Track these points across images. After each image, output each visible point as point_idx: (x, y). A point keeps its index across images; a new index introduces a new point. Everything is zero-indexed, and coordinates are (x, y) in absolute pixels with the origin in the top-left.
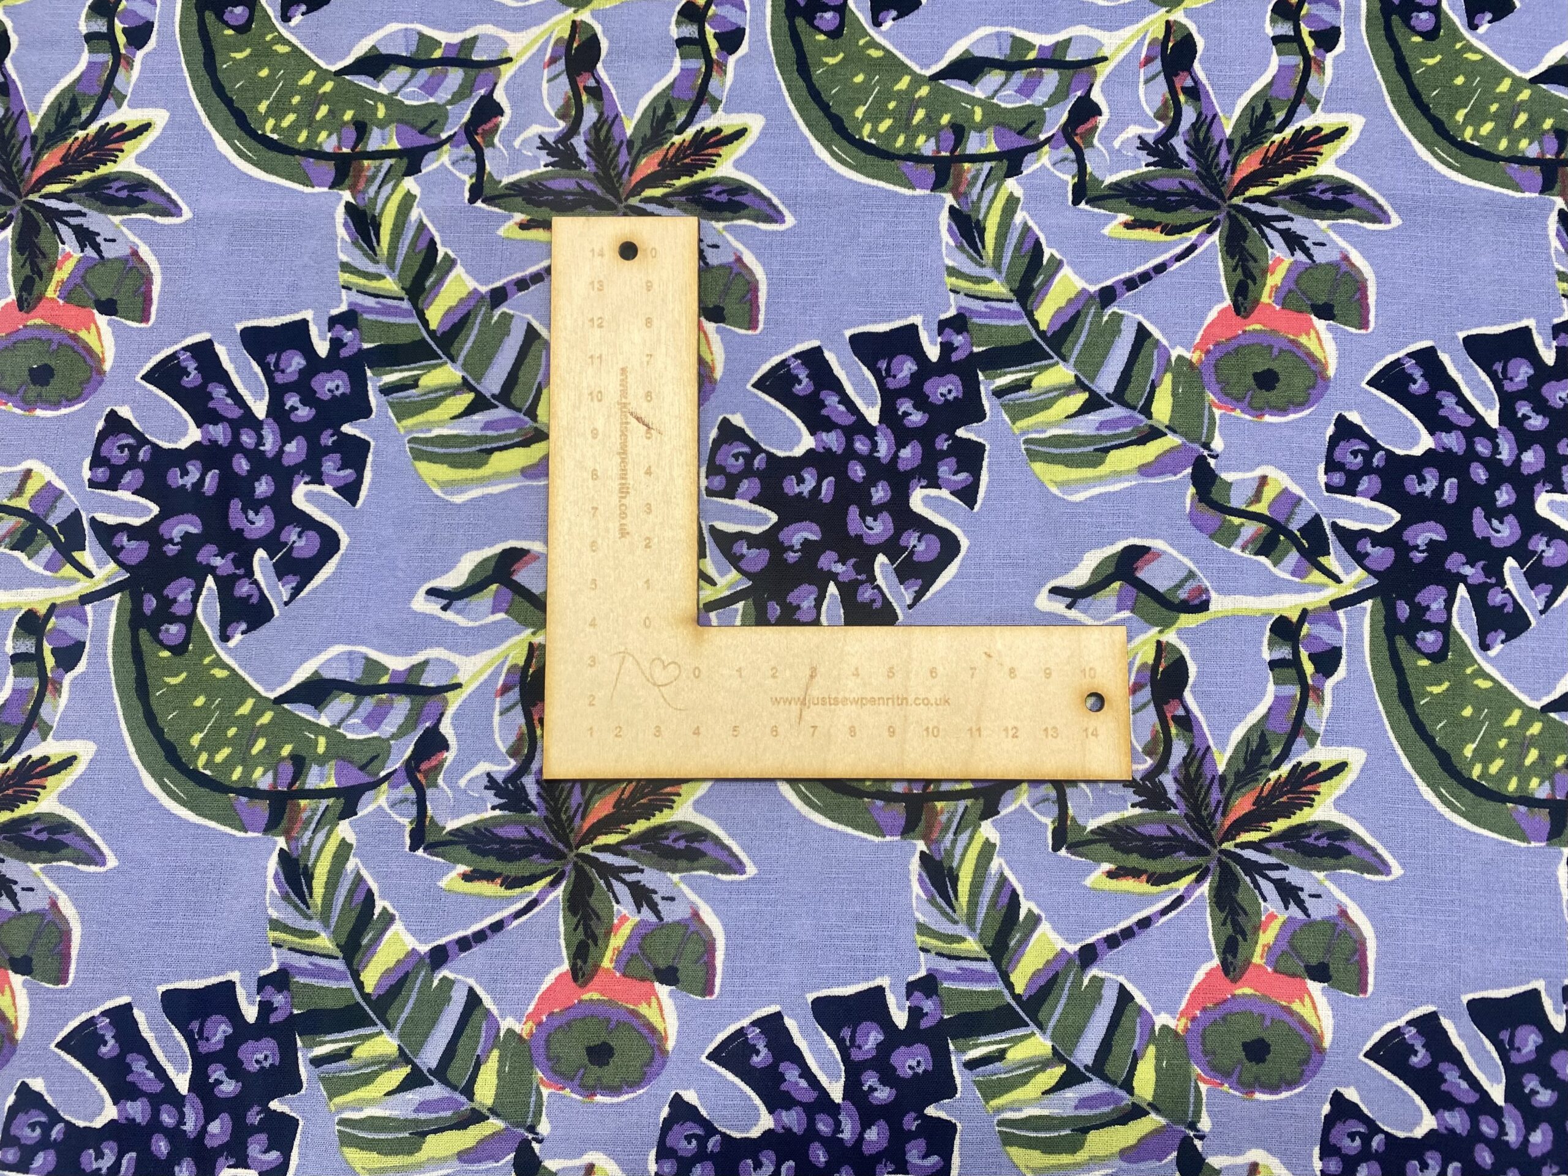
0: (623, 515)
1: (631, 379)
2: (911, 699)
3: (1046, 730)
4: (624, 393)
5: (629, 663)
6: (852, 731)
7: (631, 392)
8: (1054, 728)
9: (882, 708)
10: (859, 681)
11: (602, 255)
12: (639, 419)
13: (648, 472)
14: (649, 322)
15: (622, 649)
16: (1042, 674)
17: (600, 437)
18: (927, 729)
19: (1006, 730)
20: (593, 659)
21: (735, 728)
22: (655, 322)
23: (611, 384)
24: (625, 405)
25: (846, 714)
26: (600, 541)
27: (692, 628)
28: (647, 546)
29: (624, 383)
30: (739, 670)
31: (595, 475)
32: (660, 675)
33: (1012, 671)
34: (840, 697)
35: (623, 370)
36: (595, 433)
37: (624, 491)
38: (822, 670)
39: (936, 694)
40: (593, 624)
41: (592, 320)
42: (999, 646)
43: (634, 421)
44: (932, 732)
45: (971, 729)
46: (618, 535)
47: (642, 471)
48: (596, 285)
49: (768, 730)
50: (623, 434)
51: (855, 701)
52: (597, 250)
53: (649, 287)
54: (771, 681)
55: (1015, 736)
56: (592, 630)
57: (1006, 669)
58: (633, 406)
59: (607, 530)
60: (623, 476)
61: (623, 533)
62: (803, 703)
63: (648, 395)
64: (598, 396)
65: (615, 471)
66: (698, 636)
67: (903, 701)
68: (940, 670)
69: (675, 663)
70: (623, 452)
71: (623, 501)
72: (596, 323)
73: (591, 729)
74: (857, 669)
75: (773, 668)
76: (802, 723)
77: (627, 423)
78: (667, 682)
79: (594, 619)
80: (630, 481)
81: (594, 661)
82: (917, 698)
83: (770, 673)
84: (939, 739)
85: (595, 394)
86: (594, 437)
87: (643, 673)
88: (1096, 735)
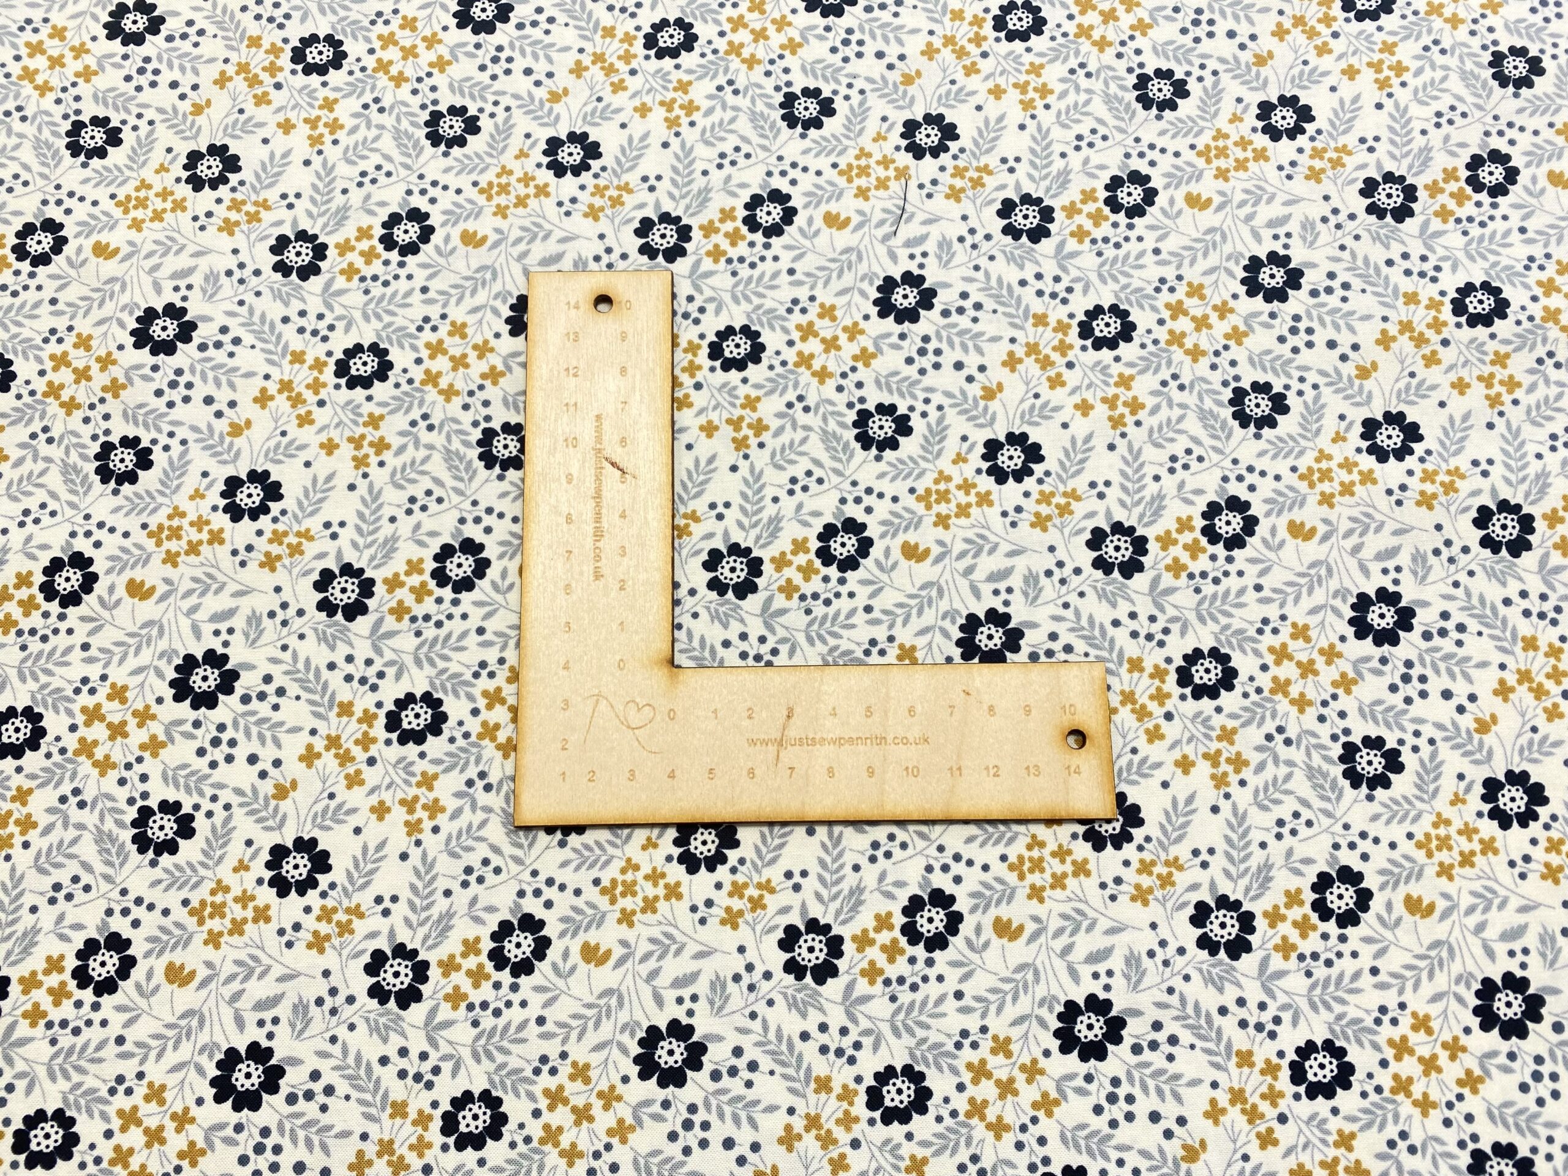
0: (598, 558)
1: (606, 425)
2: (890, 737)
3: (1027, 768)
4: (599, 439)
5: (603, 706)
6: (831, 771)
7: (606, 438)
8: (1036, 766)
9: (861, 748)
10: (836, 721)
11: (577, 308)
12: (613, 465)
13: (623, 516)
14: (623, 371)
15: (596, 693)
16: (1022, 711)
17: (574, 482)
18: (907, 769)
19: (987, 768)
20: (566, 702)
21: (711, 771)
22: (630, 371)
23: (586, 432)
24: (599, 451)
25: (824, 755)
26: (574, 584)
27: (665, 670)
28: (622, 589)
29: (598, 429)
30: (715, 712)
31: (569, 519)
32: (635, 718)
33: (991, 709)
34: (818, 737)
35: (598, 417)
36: (569, 478)
37: (598, 534)
38: (798, 710)
39: (915, 733)
40: (566, 667)
41: (567, 369)
42: (977, 683)
43: (608, 466)
44: (912, 772)
45: (951, 769)
46: (592, 578)
47: (617, 515)
48: (572, 337)
49: (745, 773)
50: (598, 478)
51: (834, 742)
52: (573, 303)
53: (624, 337)
54: (746, 723)
55: (996, 775)
56: (565, 671)
57: (985, 707)
58: (608, 452)
59: (581, 573)
60: (598, 518)
61: (598, 576)
62: (780, 744)
63: (623, 441)
64: (573, 442)
65: (589, 514)
66: (673, 678)
67: (881, 740)
68: (919, 709)
69: (649, 705)
70: (598, 496)
71: (598, 544)
72: (571, 373)
73: (564, 773)
74: (834, 709)
75: (750, 709)
76: (780, 765)
77: (602, 468)
78: (641, 725)
79: (568, 662)
80: (605, 524)
81: (567, 704)
82: (895, 738)
83: (746, 714)
84: (919, 779)
85: (570, 440)
86: (569, 482)
87: (617, 716)
88: (1079, 773)
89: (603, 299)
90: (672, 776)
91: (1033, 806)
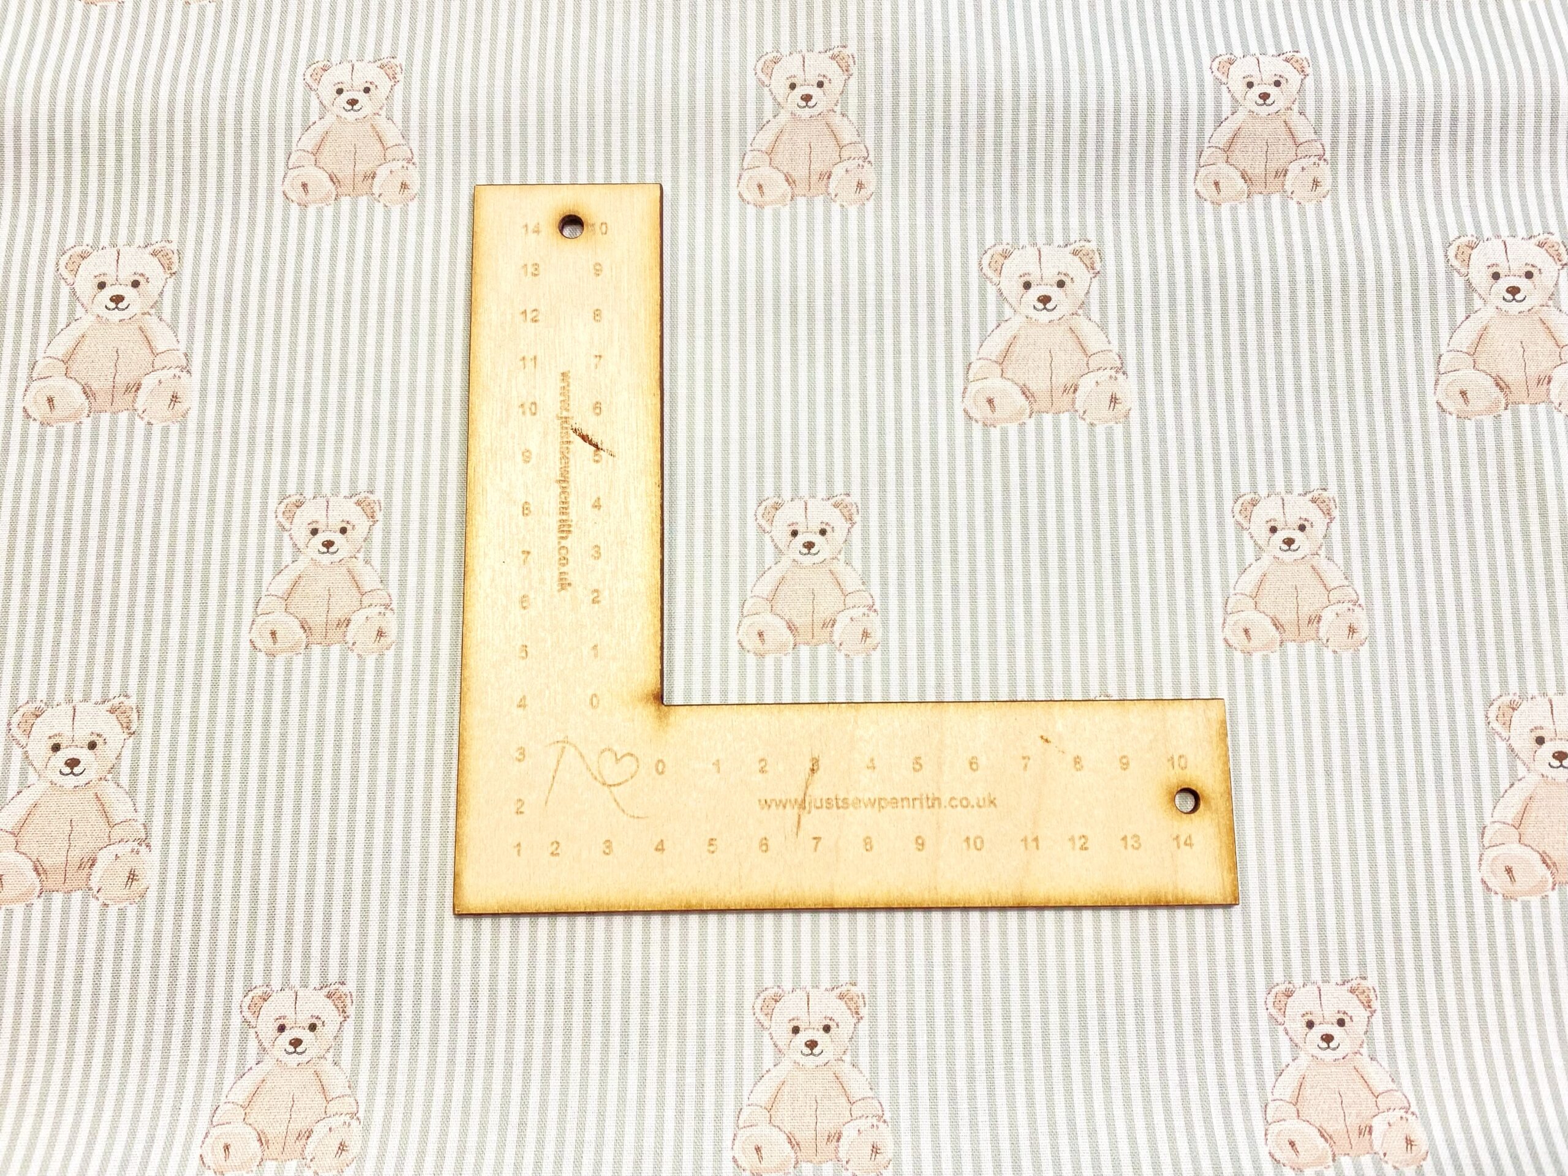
0: (564, 561)
1: (575, 387)
2: (946, 797)
3: (1124, 838)
4: (565, 404)
5: (570, 755)
6: (868, 843)
7: (574, 405)
8: (1135, 836)
9: (907, 811)
10: (875, 776)
11: (537, 232)
12: (585, 438)
14: (597, 314)
15: (561, 739)
16: (1117, 764)
17: (533, 460)
18: (968, 839)
19: (1072, 839)
20: (522, 751)
21: (711, 842)
22: (606, 314)
23: (549, 396)
24: (566, 420)
25: (859, 821)
26: (532, 596)
27: (652, 708)
28: (594, 601)
29: (565, 391)
30: (717, 763)
31: (526, 510)
32: (611, 772)
33: (1077, 760)
34: (851, 798)
35: (565, 375)
36: (527, 456)
37: (565, 529)
38: (823, 762)
39: (978, 792)
40: (522, 705)
41: (525, 312)
42: (1059, 727)
43: (580, 440)
44: (974, 843)
45: (1025, 840)
46: (556, 587)
47: (589, 504)
48: (530, 269)
49: (756, 844)
50: (564, 457)
51: (871, 803)
52: (531, 227)
53: (598, 270)
54: (760, 775)
55: (1084, 848)
56: (521, 710)
57: (1070, 758)
58: (578, 422)
59: (542, 581)
60: (564, 509)
61: (564, 584)
62: (802, 805)
63: (597, 407)
64: (531, 408)
65: (554, 506)
66: (662, 718)
67: (934, 802)
68: (983, 761)
69: (632, 755)
70: (564, 480)
71: (564, 543)
72: (530, 316)
73: (519, 845)
74: (872, 760)
75: (762, 760)
76: (801, 834)
77: (569, 442)
78: (620, 780)
79: (524, 697)
80: (573, 515)
81: (523, 754)
82: (952, 799)
83: (758, 767)
84: (983, 851)
85: (527, 405)
86: (527, 461)
87: (588, 769)
88: (1191, 845)
89: (572, 221)
90: (660, 848)
91: (1131, 887)
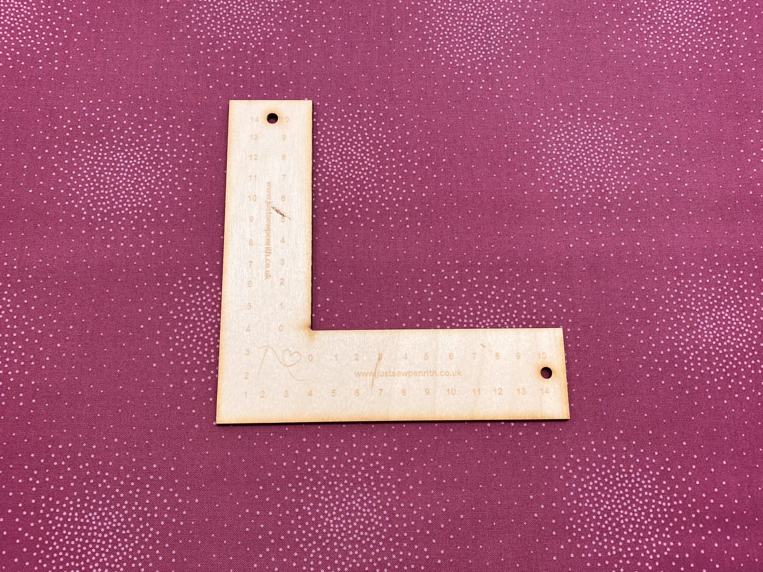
0: (267, 266)
1: (273, 189)
2: (439, 371)
3: (518, 390)
4: (269, 196)
5: (270, 353)
6: (404, 392)
7: (273, 196)
8: (523, 388)
9: (421, 378)
10: (407, 362)
11: (257, 120)
12: (277, 211)
13: (283, 241)
14: (284, 157)
15: (266, 345)
16: (515, 356)
17: (254, 221)
18: (448, 390)
19: (495, 390)
20: (248, 350)
21: (333, 391)
22: (288, 157)
23: (262, 192)
24: (269, 203)
25: (400, 382)
26: (253, 281)
27: (307, 331)
28: (281, 284)
29: (269, 190)
30: (336, 356)
31: (251, 243)
32: (288, 360)
33: (497, 355)
34: (396, 371)
35: (269, 184)
36: (251, 219)
37: (268, 251)
38: (385, 355)
39: (453, 369)
41: (251, 156)
42: (489, 340)
43: (274, 212)
44: (451, 392)
45: (474, 390)
46: (264, 277)
47: (279, 240)
48: (254, 137)
49: (353, 392)
50: (268, 219)
51: (405, 374)
52: (255, 118)
53: (284, 138)
54: (354, 363)
55: (500, 394)
56: (248, 333)
57: (494, 354)
58: (274, 204)
59: (258, 274)
60: (268, 243)
61: (267, 276)
62: (374, 375)
63: (283, 198)
64: (254, 198)
65: (263, 241)
66: (311, 336)
67: (433, 373)
68: (455, 354)
69: (297, 352)
70: (268, 229)
71: (268, 257)
72: (253, 158)
73: (246, 393)
74: (406, 355)
75: (356, 355)
76: (374, 388)
77: (270, 213)
78: (292, 363)
79: (249, 326)
80: (272, 246)
81: (248, 352)
82: (442, 372)
83: (355, 357)
84: (455, 396)
85: (252, 196)
86: (251, 221)
87: (278, 359)
88: (548, 393)
89: (272, 116)
90: (310, 394)
91: (522, 412)
